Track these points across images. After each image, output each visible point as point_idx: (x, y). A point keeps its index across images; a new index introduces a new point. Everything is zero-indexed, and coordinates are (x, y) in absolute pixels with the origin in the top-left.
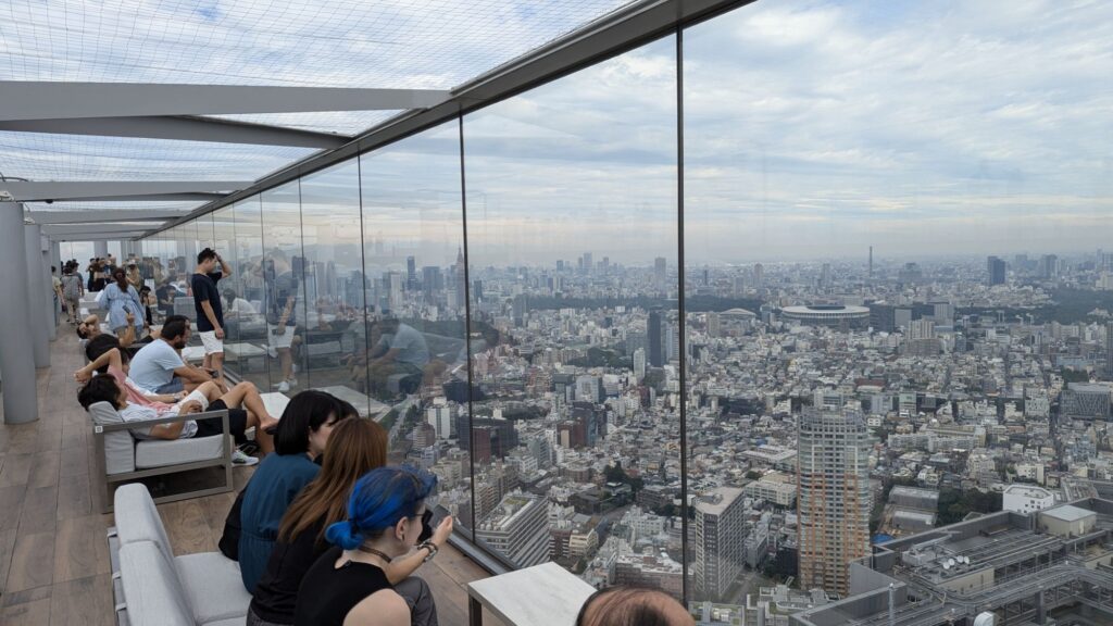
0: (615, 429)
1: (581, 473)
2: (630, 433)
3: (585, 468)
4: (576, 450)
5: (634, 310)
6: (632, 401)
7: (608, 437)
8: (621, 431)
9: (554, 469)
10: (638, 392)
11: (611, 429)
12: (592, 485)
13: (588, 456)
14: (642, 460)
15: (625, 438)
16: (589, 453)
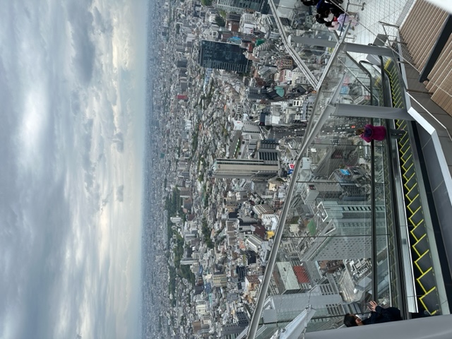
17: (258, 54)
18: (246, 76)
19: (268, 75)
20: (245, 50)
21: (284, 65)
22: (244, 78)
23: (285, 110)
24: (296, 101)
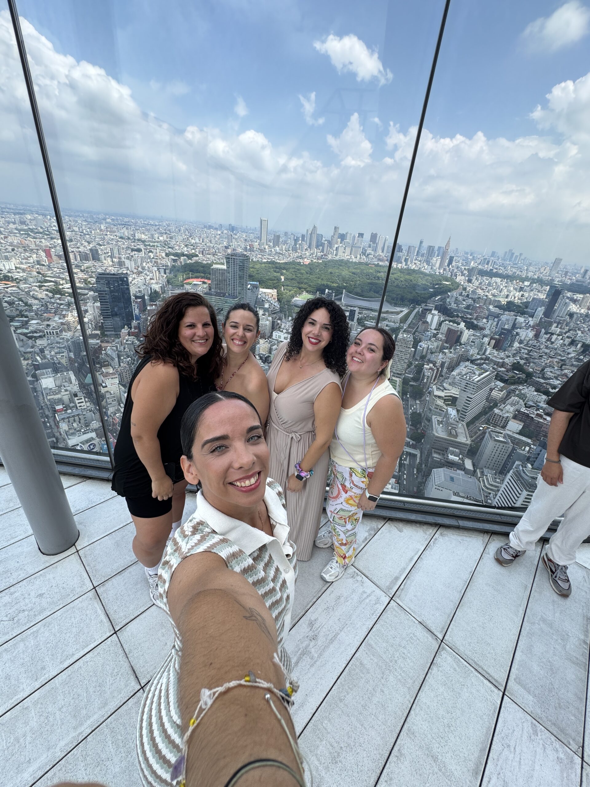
0: (518, 345)
1: (499, 362)
2: (526, 349)
3: (501, 361)
4: (496, 350)
5: (534, 285)
6: (531, 334)
7: (513, 348)
8: (521, 347)
9: (484, 356)
10: (535, 330)
11: (516, 345)
12: (503, 369)
13: (502, 354)
14: (532, 364)
15: (523, 351)
16: (503, 354)
17: (129, 342)
18: (101, 333)
19: (107, 359)
20: (131, 328)
21: (124, 374)
22: (98, 332)
23: (66, 391)
24: (83, 400)
